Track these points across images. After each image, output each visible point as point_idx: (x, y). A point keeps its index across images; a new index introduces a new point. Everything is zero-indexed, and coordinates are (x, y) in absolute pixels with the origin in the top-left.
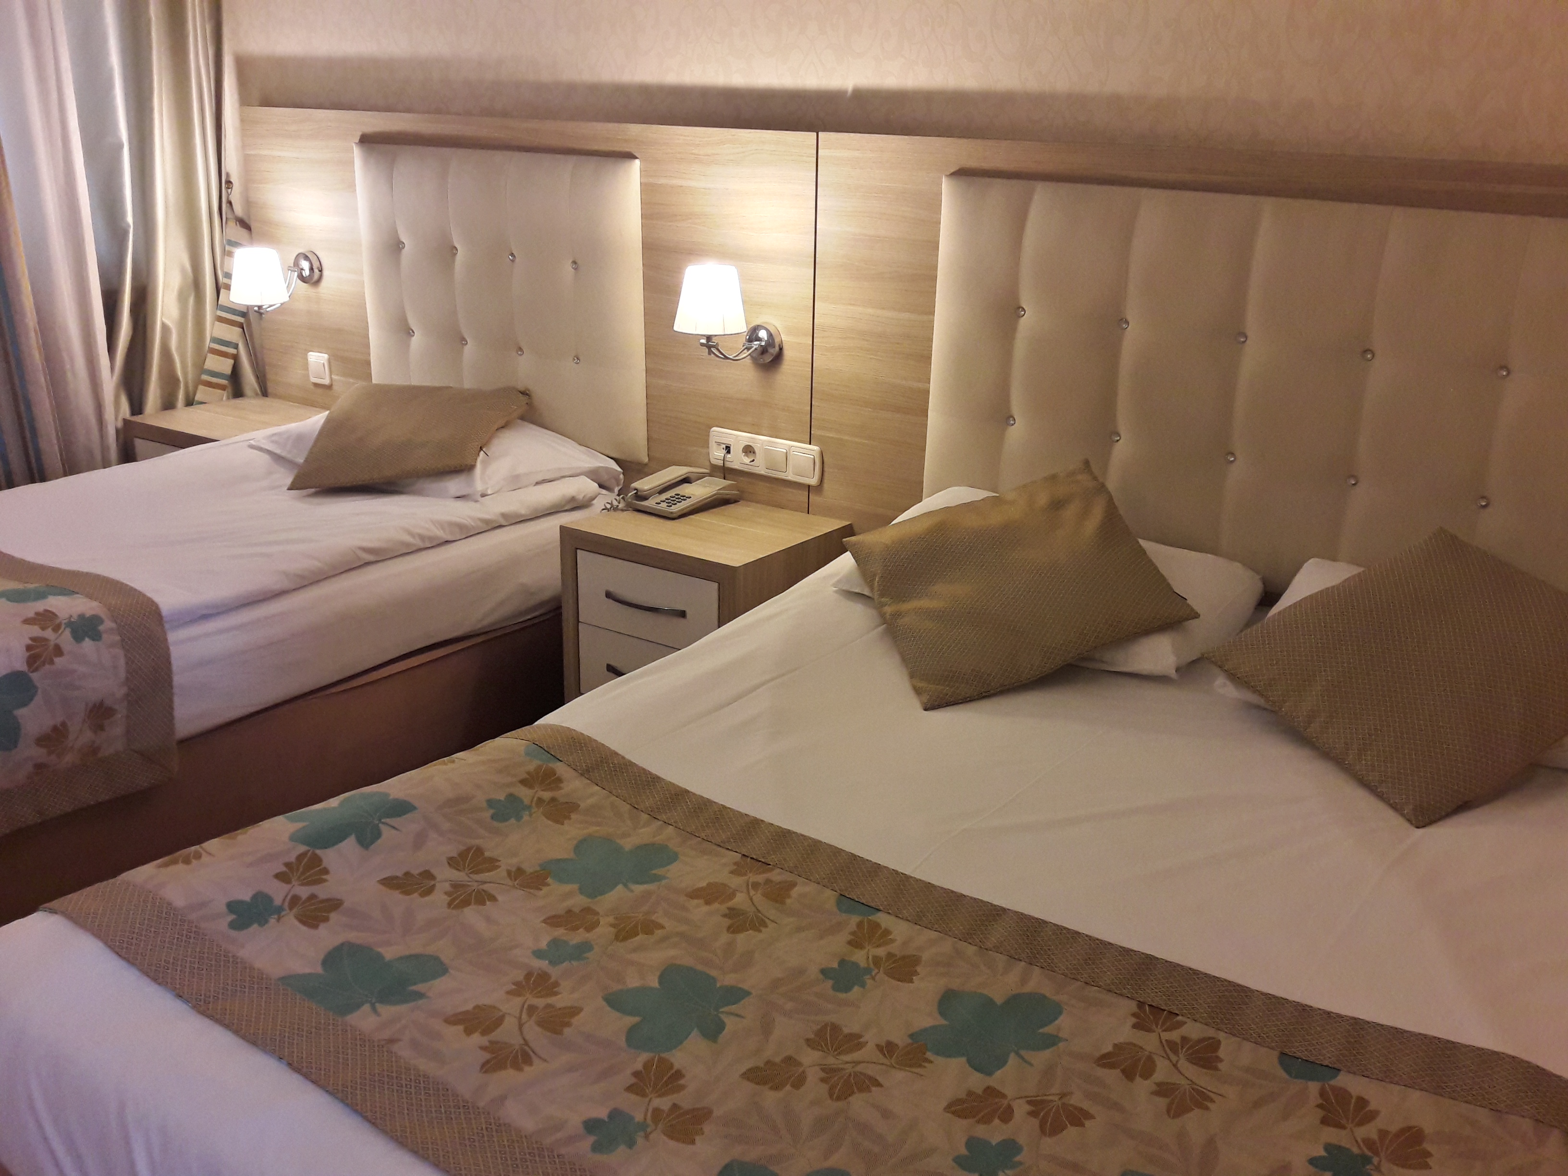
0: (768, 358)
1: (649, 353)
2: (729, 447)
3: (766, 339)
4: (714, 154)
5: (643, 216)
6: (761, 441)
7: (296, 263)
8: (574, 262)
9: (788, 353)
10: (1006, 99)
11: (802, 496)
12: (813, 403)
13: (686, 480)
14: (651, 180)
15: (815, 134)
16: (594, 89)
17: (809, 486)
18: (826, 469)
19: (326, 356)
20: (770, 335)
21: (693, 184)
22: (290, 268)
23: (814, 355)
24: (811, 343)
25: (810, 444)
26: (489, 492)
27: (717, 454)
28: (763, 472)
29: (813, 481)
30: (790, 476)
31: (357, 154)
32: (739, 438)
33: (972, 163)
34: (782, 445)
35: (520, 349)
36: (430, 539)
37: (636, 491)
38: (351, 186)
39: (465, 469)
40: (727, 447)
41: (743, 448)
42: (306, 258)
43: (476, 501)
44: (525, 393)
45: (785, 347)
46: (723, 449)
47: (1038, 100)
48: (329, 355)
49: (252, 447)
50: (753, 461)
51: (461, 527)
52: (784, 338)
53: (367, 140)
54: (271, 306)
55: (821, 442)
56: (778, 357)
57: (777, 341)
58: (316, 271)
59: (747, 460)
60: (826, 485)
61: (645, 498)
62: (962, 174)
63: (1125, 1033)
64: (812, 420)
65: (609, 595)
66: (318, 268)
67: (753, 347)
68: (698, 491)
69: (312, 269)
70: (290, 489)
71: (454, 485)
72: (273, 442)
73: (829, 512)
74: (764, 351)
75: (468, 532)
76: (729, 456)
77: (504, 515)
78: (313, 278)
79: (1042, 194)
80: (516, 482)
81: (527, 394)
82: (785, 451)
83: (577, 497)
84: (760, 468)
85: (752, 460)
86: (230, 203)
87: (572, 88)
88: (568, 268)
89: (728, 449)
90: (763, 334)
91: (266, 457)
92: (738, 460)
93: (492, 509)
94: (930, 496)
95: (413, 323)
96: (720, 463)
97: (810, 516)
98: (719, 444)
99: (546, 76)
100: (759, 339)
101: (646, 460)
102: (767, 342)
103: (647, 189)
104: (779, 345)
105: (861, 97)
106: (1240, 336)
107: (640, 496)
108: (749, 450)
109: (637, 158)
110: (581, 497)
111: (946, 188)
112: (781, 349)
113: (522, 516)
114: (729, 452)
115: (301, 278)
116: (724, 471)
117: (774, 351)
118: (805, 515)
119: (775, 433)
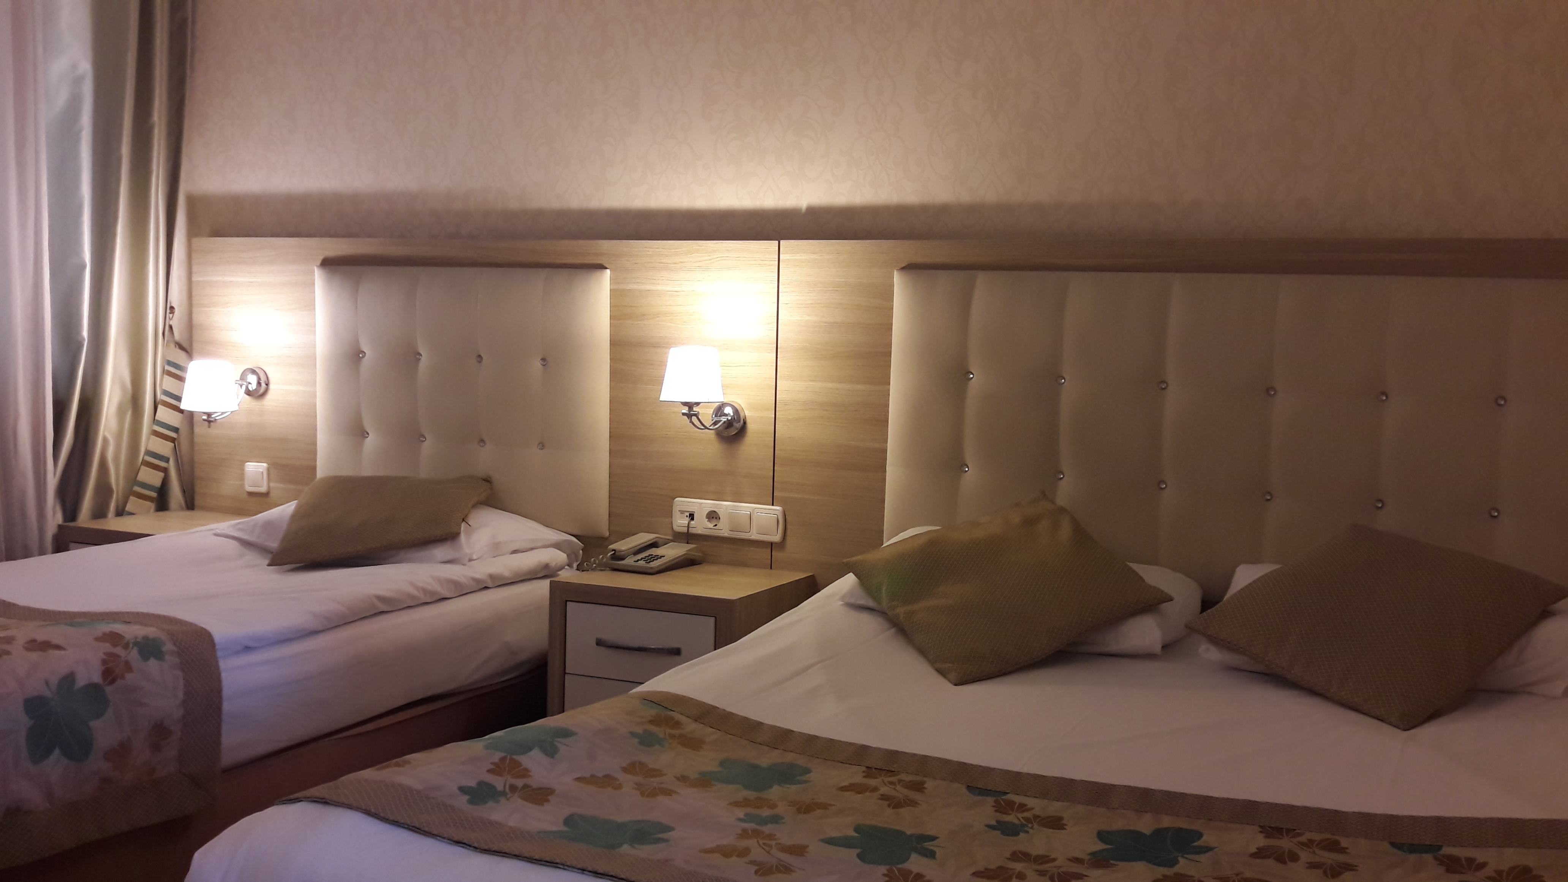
0: (733, 432)
1: (614, 436)
2: (693, 515)
3: (732, 414)
4: (681, 262)
5: (611, 317)
6: (725, 506)
7: (243, 377)
8: (543, 359)
9: (750, 426)
10: (944, 209)
11: (765, 553)
12: (775, 468)
13: (654, 545)
14: (621, 287)
15: (777, 242)
16: (563, 214)
17: (772, 543)
18: (788, 527)
19: (265, 465)
20: (736, 411)
21: (659, 288)
22: (238, 382)
23: (777, 426)
24: (774, 416)
25: (773, 505)
26: (475, 557)
27: (680, 522)
28: (726, 535)
29: (777, 538)
30: (754, 536)
31: (319, 276)
32: (702, 505)
33: (919, 259)
34: (745, 508)
35: (482, 441)
36: (432, 593)
37: (613, 552)
38: (310, 306)
39: (450, 537)
40: (690, 515)
41: (707, 514)
42: (253, 372)
43: (464, 565)
44: (487, 480)
45: (748, 421)
46: (687, 516)
47: (973, 209)
48: (268, 464)
49: (217, 535)
50: (716, 525)
51: (456, 584)
52: (747, 413)
53: (328, 263)
54: (223, 413)
55: (783, 502)
56: (743, 430)
57: (742, 415)
58: (263, 385)
59: (711, 525)
60: (789, 542)
61: (623, 559)
62: (909, 268)
63: (1261, 841)
64: (775, 483)
65: (599, 643)
66: (265, 382)
67: (721, 421)
68: (671, 552)
69: (259, 384)
70: (269, 565)
71: (441, 552)
72: (240, 530)
73: (792, 566)
74: (729, 424)
75: (462, 590)
76: (692, 522)
77: (492, 577)
78: (258, 393)
79: (982, 280)
80: (496, 549)
81: (488, 481)
82: (749, 513)
83: (550, 565)
84: (724, 529)
85: (715, 524)
86: (171, 327)
87: (540, 213)
88: (537, 364)
89: (692, 516)
90: (728, 410)
91: (235, 543)
92: (701, 526)
93: (481, 570)
94: (897, 535)
95: (368, 426)
96: (685, 530)
97: (773, 571)
98: (682, 512)
99: (514, 205)
100: (726, 415)
101: (607, 534)
102: (733, 419)
103: (616, 294)
104: (744, 420)
105: (814, 212)
106: (1162, 385)
107: (617, 556)
108: (713, 516)
109: (607, 268)
110: (553, 564)
111: (898, 280)
112: (745, 423)
113: (503, 578)
114: (692, 519)
115: (248, 393)
116: (688, 537)
117: (738, 425)
118: (769, 571)
119: (738, 498)
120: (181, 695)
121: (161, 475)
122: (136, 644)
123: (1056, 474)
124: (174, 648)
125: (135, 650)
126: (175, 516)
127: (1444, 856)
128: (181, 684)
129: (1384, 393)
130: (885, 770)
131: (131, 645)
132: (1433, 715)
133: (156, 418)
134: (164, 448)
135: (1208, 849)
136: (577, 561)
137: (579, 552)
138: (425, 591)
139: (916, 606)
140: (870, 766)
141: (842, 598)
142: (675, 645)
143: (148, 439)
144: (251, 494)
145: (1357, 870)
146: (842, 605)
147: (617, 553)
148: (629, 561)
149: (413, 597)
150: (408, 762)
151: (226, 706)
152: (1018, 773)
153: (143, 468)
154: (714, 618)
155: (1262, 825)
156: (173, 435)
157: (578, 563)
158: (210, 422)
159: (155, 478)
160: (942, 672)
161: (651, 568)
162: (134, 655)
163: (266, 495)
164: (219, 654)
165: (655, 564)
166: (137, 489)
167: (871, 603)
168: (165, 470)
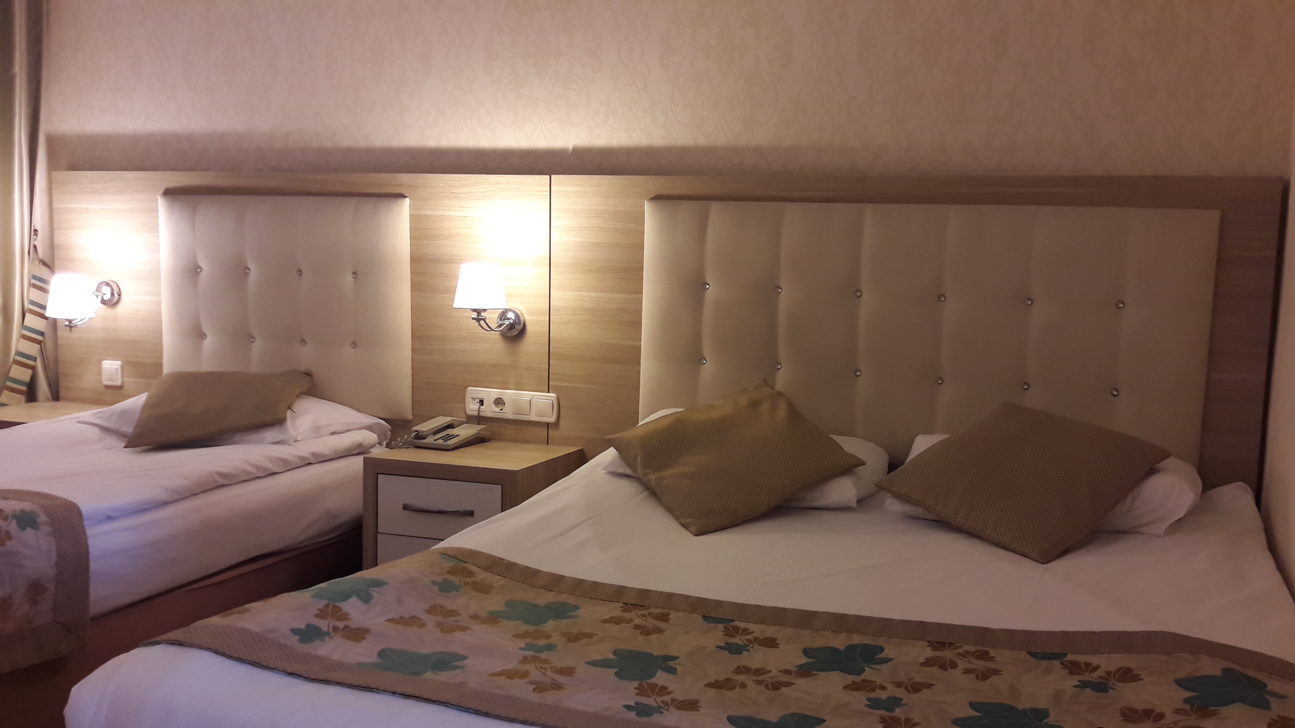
0: (515, 333)
1: (415, 336)
2: (483, 401)
3: (514, 318)
4: (469, 192)
5: (411, 238)
6: (509, 394)
7: (98, 289)
8: (354, 273)
9: (530, 328)
10: (683, 151)
11: (543, 432)
12: (550, 362)
13: (450, 426)
14: (419, 212)
15: (549, 176)
16: (369, 152)
17: (548, 424)
18: (561, 410)
19: (119, 362)
20: (517, 316)
21: (451, 213)
22: (94, 293)
23: (551, 328)
24: (548, 319)
25: (548, 392)
26: (299, 438)
27: (472, 407)
28: (510, 417)
29: (552, 419)
30: (533, 418)
31: (161, 204)
32: (490, 393)
33: (665, 192)
34: (526, 395)
35: (303, 341)
36: (264, 469)
37: (416, 433)
38: (155, 229)
39: (278, 422)
40: (480, 401)
41: (494, 401)
42: (108, 284)
43: (290, 445)
44: (308, 374)
45: (527, 324)
46: (478, 402)
47: (708, 151)
48: (122, 362)
49: (79, 422)
50: (502, 409)
51: (284, 461)
52: (526, 317)
53: (169, 193)
54: (82, 320)
55: (557, 390)
56: (523, 331)
57: (522, 319)
58: (116, 295)
59: (497, 410)
60: (562, 422)
61: (424, 438)
62: (657, 198)
64: (550, 375)
65: (406, 507)
66: (118, 293)
67: (505, 324)
68: (465, 432)
69: (112, 294)
70: (125, 447)
71: (270, 435)
72: (99, 418)
73: (566, 441)
74: (512, 327)
75: (289, 466)
76: (482, 407)
77: (314, 455)
78: (112, 302)
79: (715, 208)
80: (317, 432)
82: (529, 399)
83: (364, 443)
84: (508, 413)
85: (500, 409)
86: (35, 247)
87: (350, 151)
88: (349, 277)
90: (510, 315)
91: (96, 429)
92: (490, 410)
93: (305, 449)
94: (649, 416)
95: (206, 329)
96: (476, 413)
97: (549, 446)
98: (474, 399)
99: (327, 144)
100: (509, 319)
101: (411, 417)
102: (515, 321)
103: (415, 219)
104: (524, 323)
105: (578, 152)
106: (857, 293)
107: (420, 436)
108: (499, 402)
109: (406, 197)
110: (365, 443)
111: (648, 207)
112: (524, 325)
113: (325, 456)
114: (482, 404)
115: (104, 302)
116: (478, 419)
117: (519, 327)
118: (545, 446)
119: (520, 387)
120: (54, 558)
121: (30, 372)
122: (14, 516)
123: (775, 364)
124: (47, 519)
125: (14, 521)
126: (43, 407)
127: (1067, 661)
128: (54, 549)
129: (1029, 299)
130: (638, 605)
131: (10, 518)
132: (1065, 552)
133: (24, 324)
134: (32, 349)
135: (887, 660)
136: (386, 440)
137: (387, 432)
138: (258, 468)
139: (665, 473)
140: (627, 602)
141: (605, 468)
142: (469, 508)
143: (18, 341)
144: (107, 387)
145: (1001, 674)
146: (606, 473)
147: (419, 434)
148: (430, 440)
149: (248, 473)
150: (248, 610)
151: (94, 566)
152: (743, 605)
153: (14, 366)
154: (501, 486)
155: (929, 640)
156: (39, 338)
157: (387, 442)
158: (71, 327)
159: (25, 375)
160: (685, 526)
161: (448, 445)
162: (13, 526)
163: (120, 388)
164: (86, 523)
165: (451, 442)
166: (9, 384)
167: (628, 471)
168: (33, 368)
